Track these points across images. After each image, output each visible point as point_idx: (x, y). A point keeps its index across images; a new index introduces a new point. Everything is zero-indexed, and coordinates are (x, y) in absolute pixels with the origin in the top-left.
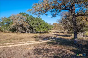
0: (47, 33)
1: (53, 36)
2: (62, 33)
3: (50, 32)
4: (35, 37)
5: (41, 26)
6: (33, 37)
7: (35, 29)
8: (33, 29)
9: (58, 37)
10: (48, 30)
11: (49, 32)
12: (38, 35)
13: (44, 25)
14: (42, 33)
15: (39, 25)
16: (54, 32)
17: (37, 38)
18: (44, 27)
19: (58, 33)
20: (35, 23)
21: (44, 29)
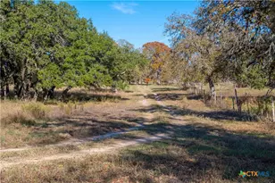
0: (107, 97)
1: (149, 116)
2: (197, 98)
3: (123, 94)
4: (30, 123)
5: (74, 56)
6: (15, 120)
7: (36, 74)
8: (18, 71)
9: (181, 121)
10: (115, 78)
11: (117, 93)
12: (53, 109)
13: (89, 48)
14: (80, 99)
15: (61, 50)
16: (150, 96)
17: (46, 126)
18: (88, 64)
19: (175, 97)
20: (29, 34)
21: (93, 70)
